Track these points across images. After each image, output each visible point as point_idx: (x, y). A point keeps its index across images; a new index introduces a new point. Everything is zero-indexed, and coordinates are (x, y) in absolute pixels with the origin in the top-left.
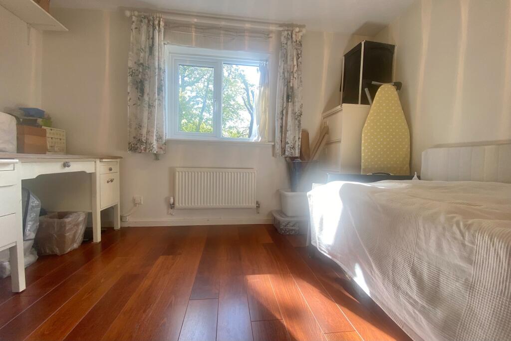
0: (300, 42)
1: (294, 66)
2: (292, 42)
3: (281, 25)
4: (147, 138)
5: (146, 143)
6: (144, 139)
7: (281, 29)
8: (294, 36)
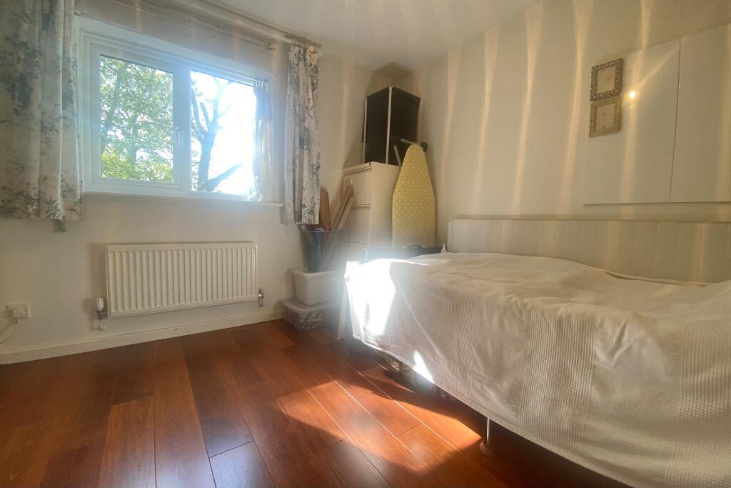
0: (316, 67)
1: (309, 99)
2: (305, 65)
3: (289, 36)
4: (39, 191)
5: (38, 200)
6: (33, 193)
7: (289, 41)
8: (308, 57)
